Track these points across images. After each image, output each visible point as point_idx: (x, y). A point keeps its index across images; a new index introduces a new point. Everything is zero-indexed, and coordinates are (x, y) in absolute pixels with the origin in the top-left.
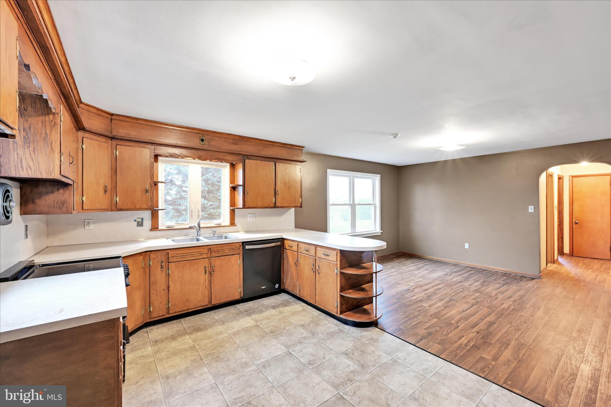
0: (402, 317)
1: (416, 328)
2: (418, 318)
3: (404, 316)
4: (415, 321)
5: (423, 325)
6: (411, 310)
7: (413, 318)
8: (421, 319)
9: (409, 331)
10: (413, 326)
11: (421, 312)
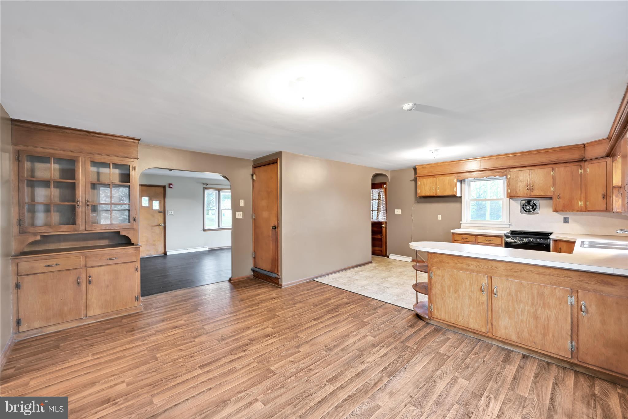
0: (397, 321)
1: (384, 313)
2: (381, 321)
3: (395, 323)
4: (385, 318)
5: (378, 316)
6: (387, 330)
7: (386, 321)
8: (379, 320)
9: (390, 310)
10: (386, 314)
11: (377, 328)
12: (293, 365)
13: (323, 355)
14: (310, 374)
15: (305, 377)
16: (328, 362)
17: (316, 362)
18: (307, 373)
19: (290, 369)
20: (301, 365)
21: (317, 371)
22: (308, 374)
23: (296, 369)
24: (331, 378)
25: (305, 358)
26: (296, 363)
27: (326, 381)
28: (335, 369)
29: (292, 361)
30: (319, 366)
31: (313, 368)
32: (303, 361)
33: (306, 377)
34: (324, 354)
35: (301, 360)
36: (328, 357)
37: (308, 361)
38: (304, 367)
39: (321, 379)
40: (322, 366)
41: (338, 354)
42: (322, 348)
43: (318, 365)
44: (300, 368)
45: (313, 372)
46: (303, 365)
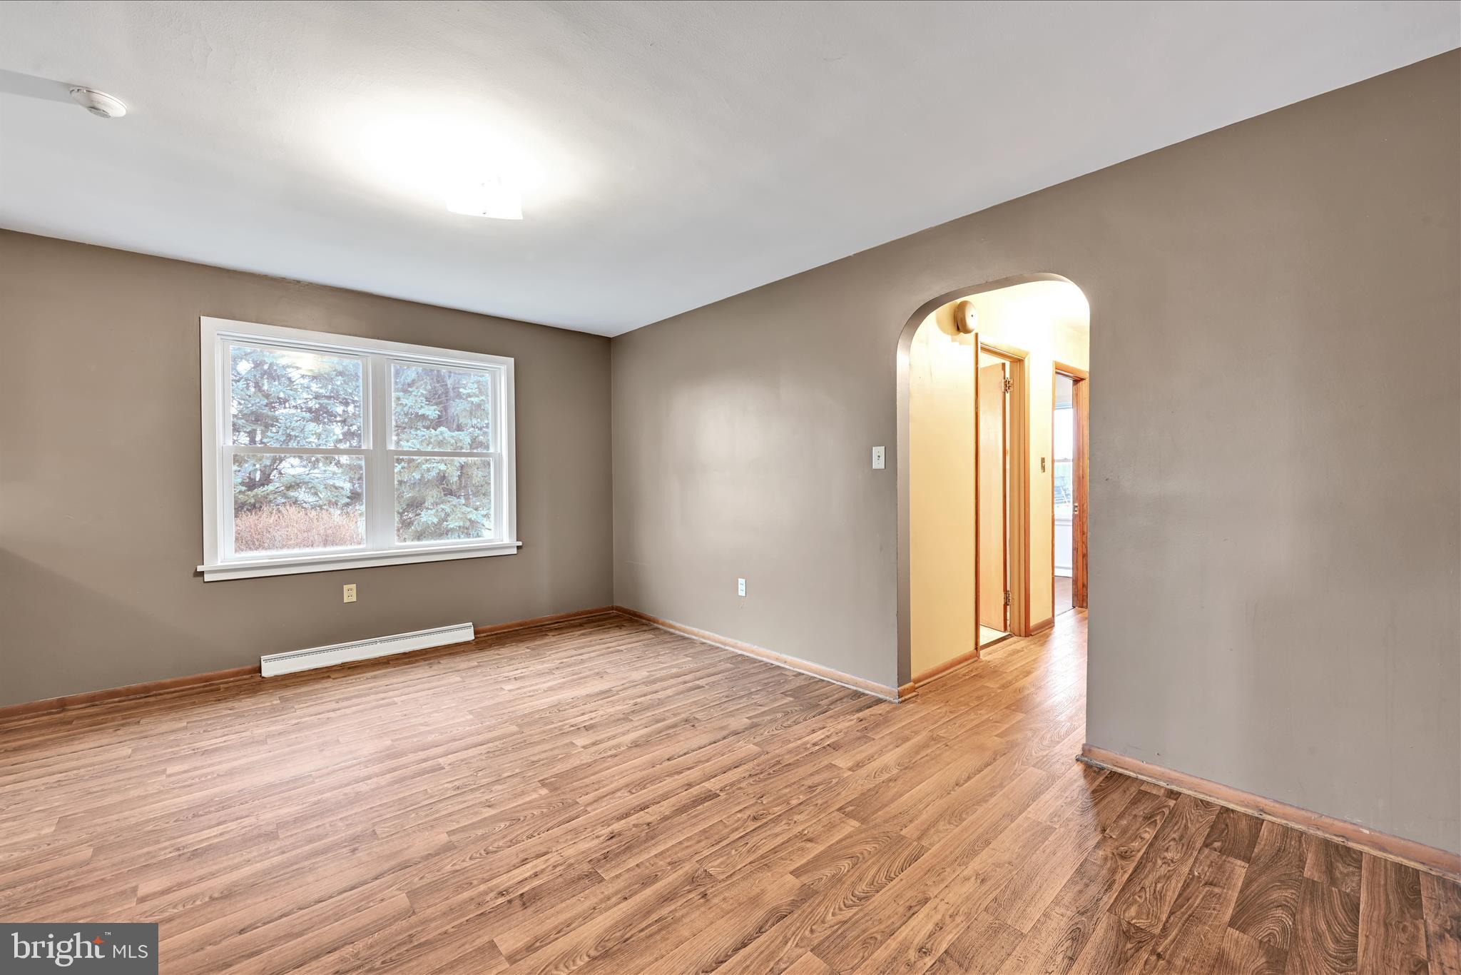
12: (803, 830)
13: (719, 861)
14: (757, 810)
15: (767, 803)
16: (707, 838)
17: (741, 838)
18: (765, 812)
19: (806, 821)
20: (782, 831)
21: (739, 815)
22: (761, 808)
23: (792, 820)
24: (708, 801)
25: (774, 850)
26: (796, 836)
27: (719, 796)
28: (694, 821)
29: (810, 840)
30: (734, 826)
31: (749, 823)
32: (779, 840)
33: (764, 802)
34: (716, 863)
35: (783, 844)
36: (706, 853)
37: (764, 841)
38: (773, 824)
39: (731, 800)
40: (726, 827)
41: (670, 864)
42: (720, 886)
43: (737, 829)
44: (784, 822)
45: (748, 812)
46: (778, 830)
